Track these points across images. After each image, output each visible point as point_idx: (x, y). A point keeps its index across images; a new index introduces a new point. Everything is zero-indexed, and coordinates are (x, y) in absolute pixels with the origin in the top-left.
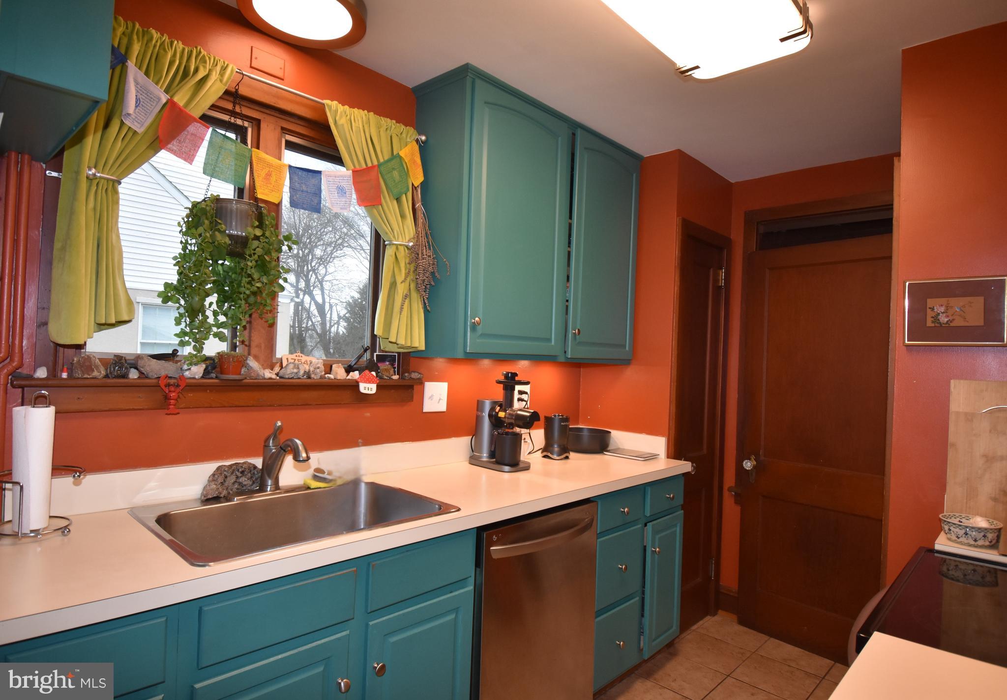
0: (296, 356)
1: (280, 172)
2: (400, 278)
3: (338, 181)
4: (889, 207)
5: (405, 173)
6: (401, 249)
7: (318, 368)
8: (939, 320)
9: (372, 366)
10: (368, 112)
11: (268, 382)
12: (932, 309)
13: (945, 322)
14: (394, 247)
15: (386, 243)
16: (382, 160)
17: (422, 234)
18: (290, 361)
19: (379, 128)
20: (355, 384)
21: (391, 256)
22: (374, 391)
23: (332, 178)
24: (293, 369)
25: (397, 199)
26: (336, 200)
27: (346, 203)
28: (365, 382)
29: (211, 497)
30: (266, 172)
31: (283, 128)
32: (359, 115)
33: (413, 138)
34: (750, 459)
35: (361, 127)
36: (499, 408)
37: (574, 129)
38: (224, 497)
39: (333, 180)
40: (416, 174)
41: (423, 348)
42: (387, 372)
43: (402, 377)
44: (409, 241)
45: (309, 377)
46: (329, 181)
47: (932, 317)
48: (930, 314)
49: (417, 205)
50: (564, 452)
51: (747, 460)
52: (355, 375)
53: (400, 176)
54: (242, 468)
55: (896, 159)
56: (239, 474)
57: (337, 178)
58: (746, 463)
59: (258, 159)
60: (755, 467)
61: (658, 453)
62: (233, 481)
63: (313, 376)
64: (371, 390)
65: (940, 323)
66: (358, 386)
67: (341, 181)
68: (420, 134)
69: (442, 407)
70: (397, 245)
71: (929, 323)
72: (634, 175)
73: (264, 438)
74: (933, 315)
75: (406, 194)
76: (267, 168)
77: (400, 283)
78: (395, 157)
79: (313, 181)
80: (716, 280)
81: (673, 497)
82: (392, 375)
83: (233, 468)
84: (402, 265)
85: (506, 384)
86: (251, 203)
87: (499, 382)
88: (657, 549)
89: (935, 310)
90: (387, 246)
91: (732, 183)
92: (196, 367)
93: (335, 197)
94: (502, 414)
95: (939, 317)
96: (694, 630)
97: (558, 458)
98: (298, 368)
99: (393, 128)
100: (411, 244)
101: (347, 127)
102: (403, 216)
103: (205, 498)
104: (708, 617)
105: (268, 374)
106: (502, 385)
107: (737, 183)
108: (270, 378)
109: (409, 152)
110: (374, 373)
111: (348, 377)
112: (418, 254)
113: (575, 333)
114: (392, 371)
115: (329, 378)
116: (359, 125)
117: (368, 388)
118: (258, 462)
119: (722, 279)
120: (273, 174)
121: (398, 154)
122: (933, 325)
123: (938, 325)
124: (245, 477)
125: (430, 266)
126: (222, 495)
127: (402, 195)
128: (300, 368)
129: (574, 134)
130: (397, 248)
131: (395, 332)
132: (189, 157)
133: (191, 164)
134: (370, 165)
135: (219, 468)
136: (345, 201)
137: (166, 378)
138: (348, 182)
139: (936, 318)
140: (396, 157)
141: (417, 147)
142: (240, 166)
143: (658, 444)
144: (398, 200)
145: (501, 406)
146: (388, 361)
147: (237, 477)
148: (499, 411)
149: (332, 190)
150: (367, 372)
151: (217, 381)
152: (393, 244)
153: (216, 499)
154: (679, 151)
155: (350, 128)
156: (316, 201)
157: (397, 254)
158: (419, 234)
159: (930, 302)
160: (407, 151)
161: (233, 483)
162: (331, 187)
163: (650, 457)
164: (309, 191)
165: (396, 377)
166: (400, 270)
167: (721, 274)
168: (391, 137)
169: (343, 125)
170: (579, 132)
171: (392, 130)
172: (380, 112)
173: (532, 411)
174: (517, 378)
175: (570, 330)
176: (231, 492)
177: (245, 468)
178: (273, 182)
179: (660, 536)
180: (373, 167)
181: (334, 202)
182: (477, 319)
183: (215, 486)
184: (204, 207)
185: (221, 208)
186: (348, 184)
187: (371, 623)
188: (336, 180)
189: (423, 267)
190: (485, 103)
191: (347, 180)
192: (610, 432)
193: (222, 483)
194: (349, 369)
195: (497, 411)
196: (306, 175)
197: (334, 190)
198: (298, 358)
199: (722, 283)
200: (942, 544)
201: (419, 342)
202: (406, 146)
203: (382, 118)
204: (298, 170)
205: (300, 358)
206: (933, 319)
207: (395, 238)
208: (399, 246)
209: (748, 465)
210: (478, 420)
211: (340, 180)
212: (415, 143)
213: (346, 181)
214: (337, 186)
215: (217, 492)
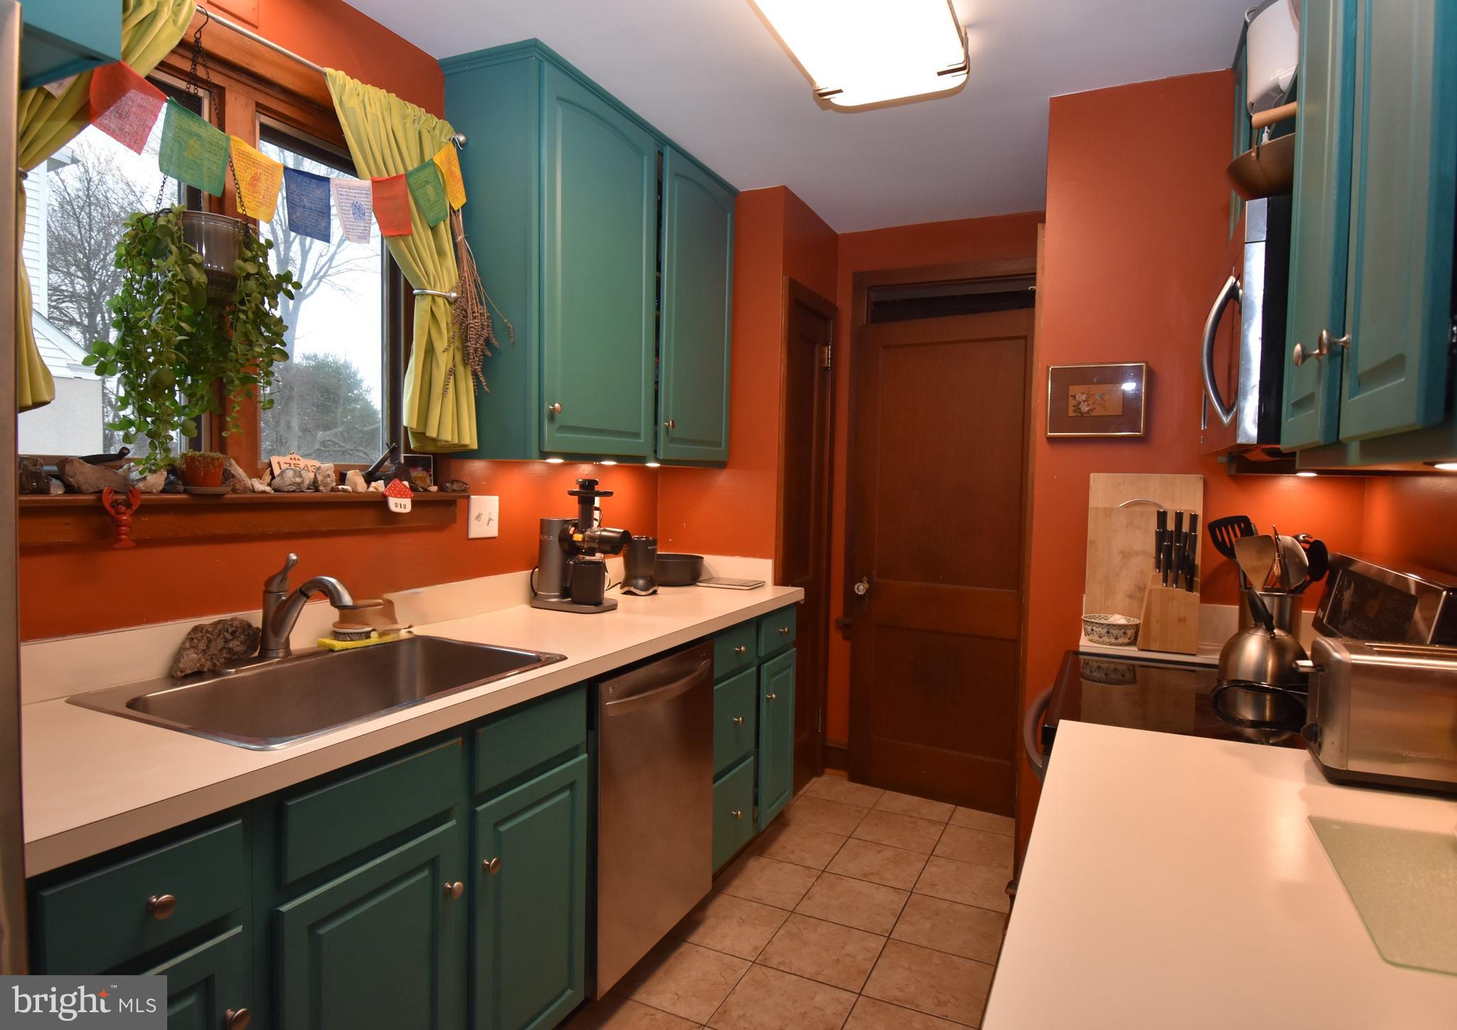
0: (291, 459)
1: (273, 176)
2: (441, 344)
3: (353, 195)
4: (1031, 277)
5: (442, 189)
6: (440, 301)
7: (329, 476)
8: (1080, 409)
9: (402, 473)
10: (388, 92)
11: (259, 498)
12: (1074, 397)
13: (1086, 411)
14: (430, 298)
15: (415, 292)
16: (410, 168)
17: (469, 281)
18: (284, 466)
19: (404, 119)
20: (382, 499)
21: (426, 311)
22: (408, 509)
23: (344, 190)
24: (294, 477)
25: (432, 229)
26: (352, 223)
27: (365, 230)
28: (396, 496)
29: (190, 672)
30: (253, 175)
31: (258, 105)
32: (376, 95)
33: (448, 138)
34: (861, 582)
35: (379, 114)
36: (573, 528)
37: (662, 145)
38: (209, 671)
39: (347, 194)
40: (455, 192)
41: (475, 446)
42: (422, 481)
43: (441, 489)
44: (451, 290)
45: (317, 490)
46: (340, 195)
47: (1074, 406)
48: (1072, 402)
49: (459, 239)
50: (652, 585)
51: (859, 582)
52: (379, 486)
53: (437, 194)
54: (233, 626)
55: (1040, 226)
56: (228, 636)
57: (352, 191)
58: (858, 589)
59: (239, 153)
60: (868, 591)
61: (763, 580)
62: (220, 647)
63: (321, 488)
64: (405, 508)
65: (1081, 412)
66: (386, 503)
67: (357, 195)
68: (458, 132)
69: (492, 530)
70: (433, 296)
71: (1071, 413)
72: (729, 215)
73: (263, 580)
74: (1075, 403)
75: (444, 221)
76: (253, 168)
77: (441, 352)
78: (425, 164)
79: (318, 193)
80: (822, 360)
81: (788, 631)
82: (429, 486)
83: (219, 628)
84: (443, 326)
85: (582, 495)
86: (238, 222)
87: (572, 493)
88: (774, 696)
89: (1077, 398)
90: (416, 297)
91: (837, 235)
92: (154, 475)
93: (350, 220)
94: (578, 537)
95: (1081, 406)
96: (802, 795)
97: (643, 593)
98: (301, 476)
99: (422, 121)
100: (454, 295)
101: (359, 111)
102: (441, 252)
103: (182, 675)
104: (815, 779)
105: (260, 485)
106: (577, 497)
107: (844, 235)
108: (264, 492)
109: (445, 158)
110: (406, 483)
111: (371, 489)
112: (466, 311)
113: (667, 427)
114: (428, 480)
115: (344, 490)
116: (376, 111)
117: (401, 505)
118: (256, 617)
119: (828, 359)
120: (263, 177)
121: (432, 160)
122: (1074, 414)
123: (1078, 414)
124: (237, 640)
125: (483, 329)
126: (205, 669)
127: (439, 222)
128: (304, 476)
129: (661, 154)
130: (433, 300)
131: (437, 423)
132: (136, 143)
133: (140, 154)
134: (393, 174)
135: (196, 629)
136: (365, 227)
137: (111, 493)
138: (367, 198)
139: (1077, 407)
140: (428, 164)
141: (454, 151)
142: (215, 163)
143: (763, 568)
144: (434, 229)
145: (575, 525)
146: (421, 467)
147: (227, 641)
148: (574, 533)
149: (346, 208)
150: (397, 481)
151: (185, 496)
152: (428, 294)
153: (198, 675)
154: (785, 188)
155: (364, 114)
156: (324, 224)
157: (433, 309)
158: (465, 281)
159: (1073, 389)
160: (443, 156)
161: (221, 650)
162: (343, 204)
163: (756, 586)
164: (314, 208)
165: (434, 489)
166: (440, 332)
167: (827, 351)
168: (420, 132)
169: (354, 109)
170: (667, 151)
171: (421, 123)
172: (405, 95)
173: (622, 531)
174: (597, 488)
175: (662, 422)
176: (217, 663)
177: (237, 627)
178: (262, 192)
179: (773, 680)
180: (398, 177)
181: (348, 227)
182: (557, 405)
183: (195, 655)
184: (165, 223)
185: (192, 226)
186: (366, 202)
187: (479, 809)
188: (350, 194)
189: (475, 329)
190: (558, 98)
191: (366, 194)
192: (702, 558)
193: (204, 650)
194: (370, 478)
195: (571, 532)
196: (308, 182)
197: (348, 208)
198: (292, 462)
199: (828, 363)
200: (1085, 644)
201: (470, 438)
202: (440, 150)
203: (406, 102)
204: (296, 174)
205: (297, 462)
206: (1074, 408)
207: (431, 285)
208: (436, 297)
209: (861, 589)
210: (543, 545)
211: (355, 193)
212: (451, 145)
213: (364, 196)
214: (352, 202)
215: (198, 665)
